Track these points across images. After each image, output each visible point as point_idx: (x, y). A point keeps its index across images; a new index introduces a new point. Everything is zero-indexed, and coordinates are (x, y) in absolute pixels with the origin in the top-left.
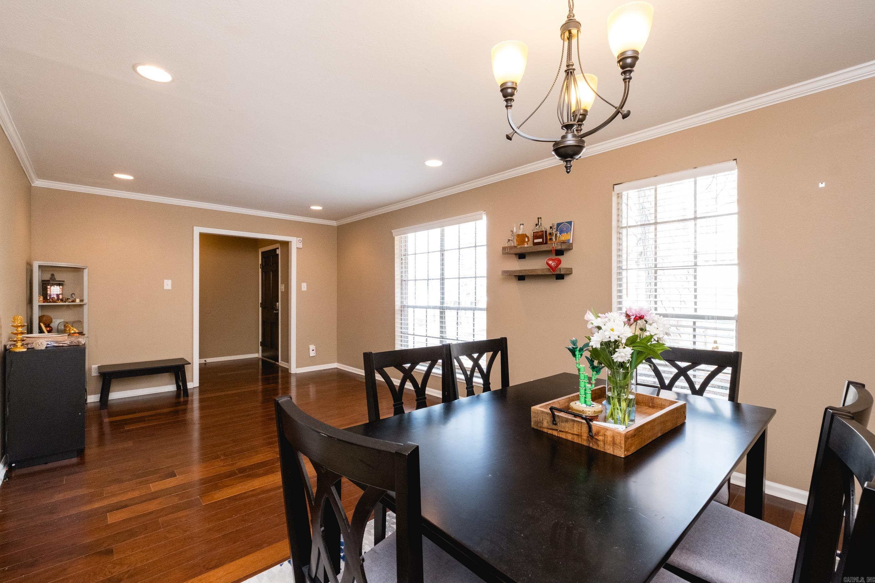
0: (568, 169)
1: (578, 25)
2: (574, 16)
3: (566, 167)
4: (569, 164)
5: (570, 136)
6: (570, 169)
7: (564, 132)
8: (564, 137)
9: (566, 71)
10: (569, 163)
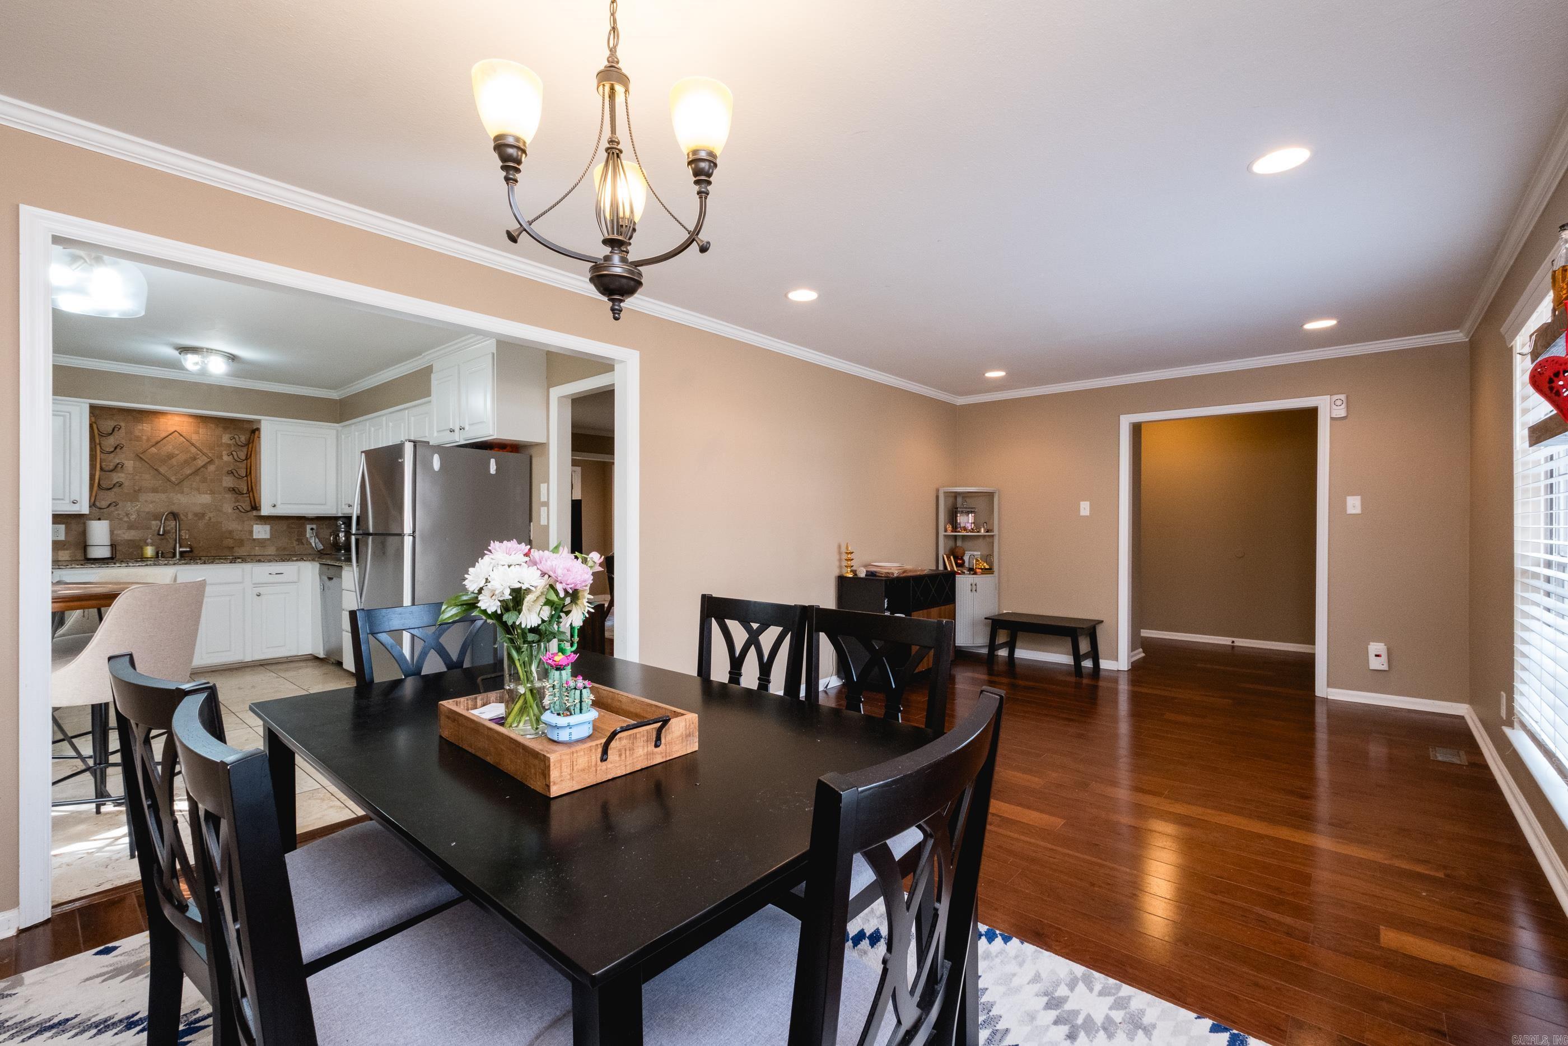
0: (616, 313)
1: (624, 80)
2: (618, 62)
3: (613, 310)
4: (617, 306)
5: (616, 259)
6: (619, 314)
7: (607, 250)
8: (607, 258)
9: (607, 150)
10: (617, 304)
